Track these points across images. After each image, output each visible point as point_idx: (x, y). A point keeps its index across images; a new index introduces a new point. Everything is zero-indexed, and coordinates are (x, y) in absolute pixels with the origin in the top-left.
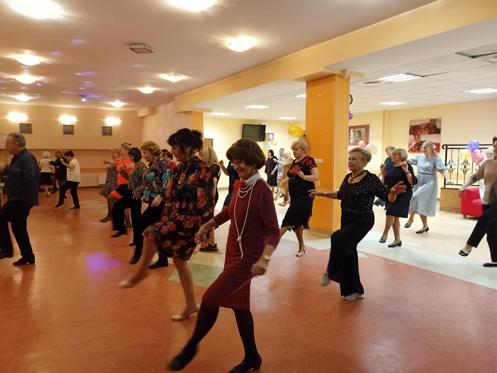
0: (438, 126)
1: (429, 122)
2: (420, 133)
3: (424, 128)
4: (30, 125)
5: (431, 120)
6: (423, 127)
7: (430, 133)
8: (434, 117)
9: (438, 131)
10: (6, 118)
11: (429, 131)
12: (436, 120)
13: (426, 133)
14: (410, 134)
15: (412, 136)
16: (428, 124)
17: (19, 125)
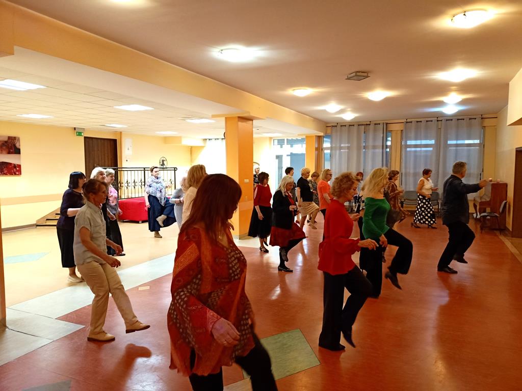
0: (17, 145)
1: (6, 139)
3: (2, 146)
5: (9, 138)
7: (9, 153)
8: (12, 134)
9: (17, 151)
11: (8, 150)
12: (15, 138)
13: (4, 152)
16: (6, 142)
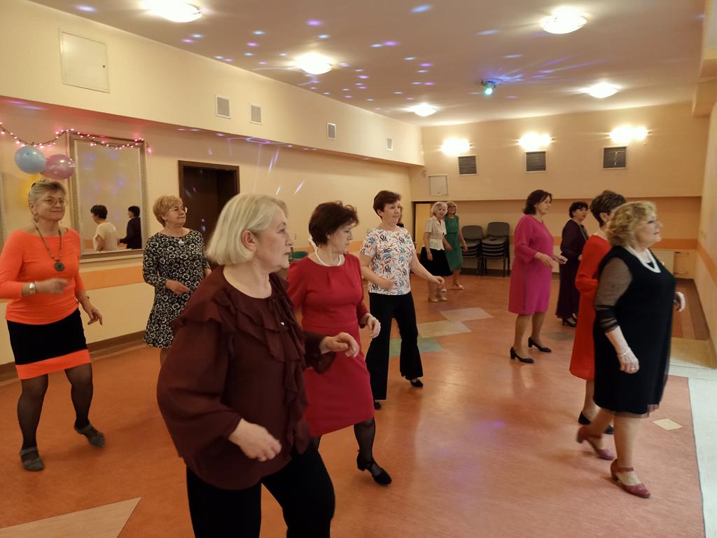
4: (473, 158)
10: (440, 150)
17: (457, 159)
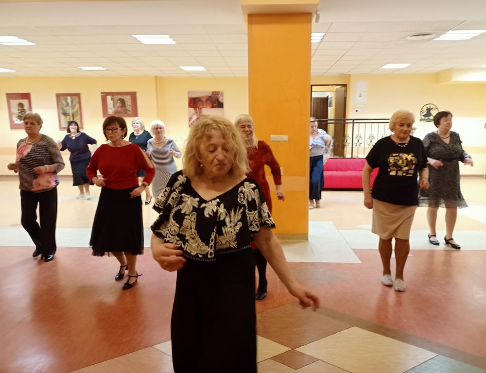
0: (220, 100)
1: (210, 95)
2: (201, 106)
3: (206, 101)
5: (213, 93)
6: (204, 100)
7: (213, 107)
8: (216, 90)
9: (221, 105)
11: (211, 105)
12: (218, 93)
13: (208, 106)
14: (190, 106)
15: (192, 110)
16: (210, 97)
